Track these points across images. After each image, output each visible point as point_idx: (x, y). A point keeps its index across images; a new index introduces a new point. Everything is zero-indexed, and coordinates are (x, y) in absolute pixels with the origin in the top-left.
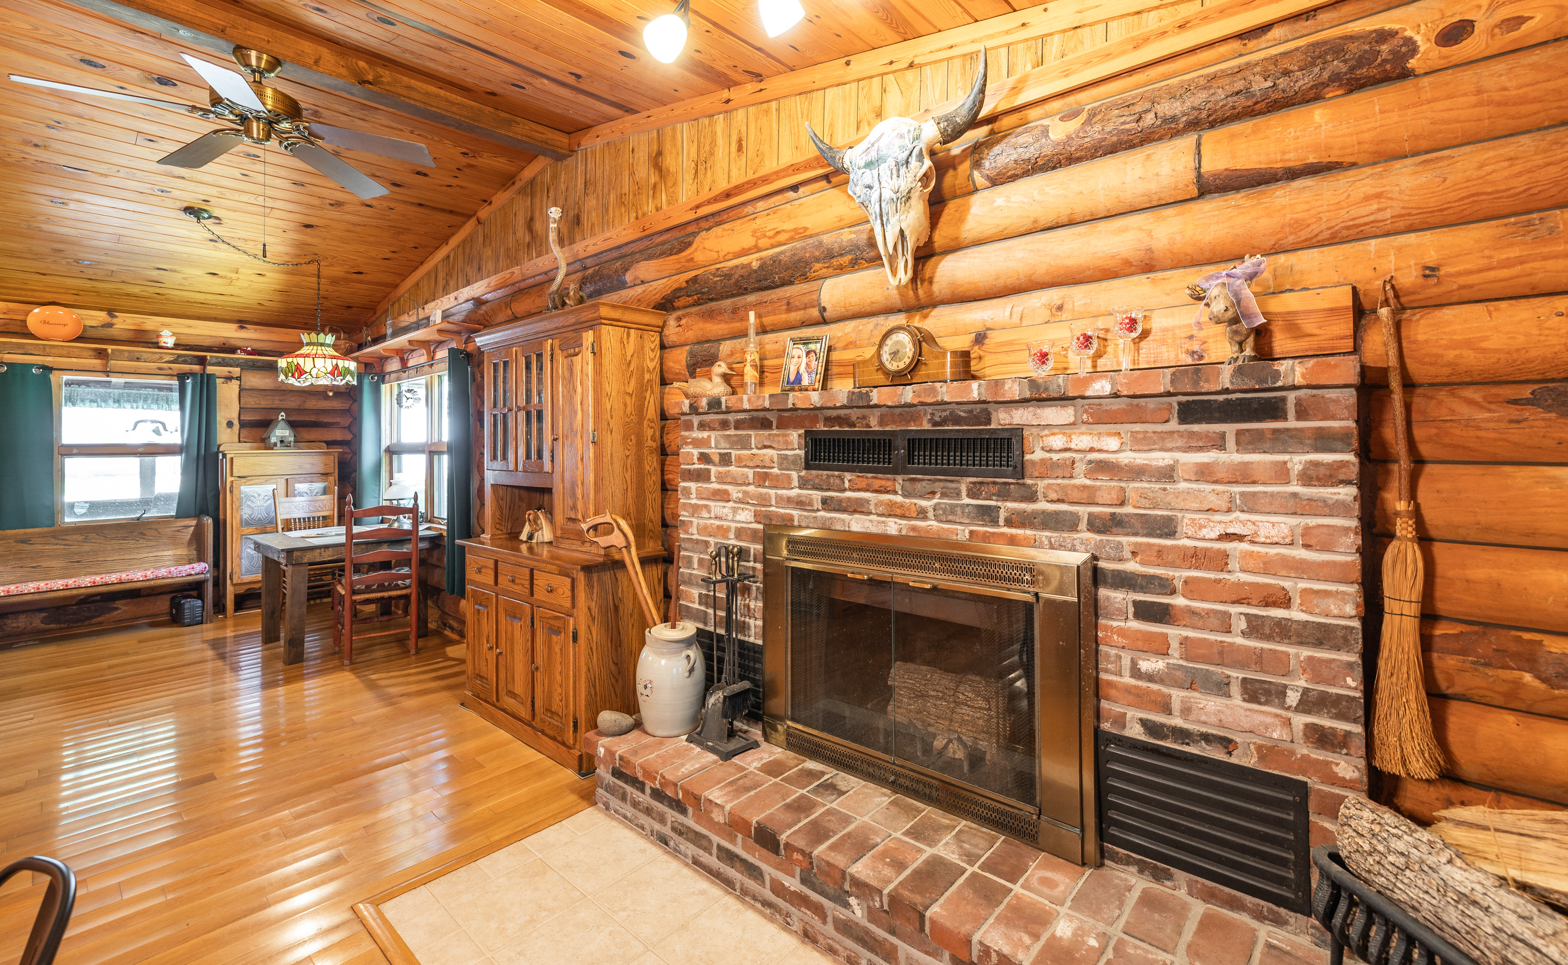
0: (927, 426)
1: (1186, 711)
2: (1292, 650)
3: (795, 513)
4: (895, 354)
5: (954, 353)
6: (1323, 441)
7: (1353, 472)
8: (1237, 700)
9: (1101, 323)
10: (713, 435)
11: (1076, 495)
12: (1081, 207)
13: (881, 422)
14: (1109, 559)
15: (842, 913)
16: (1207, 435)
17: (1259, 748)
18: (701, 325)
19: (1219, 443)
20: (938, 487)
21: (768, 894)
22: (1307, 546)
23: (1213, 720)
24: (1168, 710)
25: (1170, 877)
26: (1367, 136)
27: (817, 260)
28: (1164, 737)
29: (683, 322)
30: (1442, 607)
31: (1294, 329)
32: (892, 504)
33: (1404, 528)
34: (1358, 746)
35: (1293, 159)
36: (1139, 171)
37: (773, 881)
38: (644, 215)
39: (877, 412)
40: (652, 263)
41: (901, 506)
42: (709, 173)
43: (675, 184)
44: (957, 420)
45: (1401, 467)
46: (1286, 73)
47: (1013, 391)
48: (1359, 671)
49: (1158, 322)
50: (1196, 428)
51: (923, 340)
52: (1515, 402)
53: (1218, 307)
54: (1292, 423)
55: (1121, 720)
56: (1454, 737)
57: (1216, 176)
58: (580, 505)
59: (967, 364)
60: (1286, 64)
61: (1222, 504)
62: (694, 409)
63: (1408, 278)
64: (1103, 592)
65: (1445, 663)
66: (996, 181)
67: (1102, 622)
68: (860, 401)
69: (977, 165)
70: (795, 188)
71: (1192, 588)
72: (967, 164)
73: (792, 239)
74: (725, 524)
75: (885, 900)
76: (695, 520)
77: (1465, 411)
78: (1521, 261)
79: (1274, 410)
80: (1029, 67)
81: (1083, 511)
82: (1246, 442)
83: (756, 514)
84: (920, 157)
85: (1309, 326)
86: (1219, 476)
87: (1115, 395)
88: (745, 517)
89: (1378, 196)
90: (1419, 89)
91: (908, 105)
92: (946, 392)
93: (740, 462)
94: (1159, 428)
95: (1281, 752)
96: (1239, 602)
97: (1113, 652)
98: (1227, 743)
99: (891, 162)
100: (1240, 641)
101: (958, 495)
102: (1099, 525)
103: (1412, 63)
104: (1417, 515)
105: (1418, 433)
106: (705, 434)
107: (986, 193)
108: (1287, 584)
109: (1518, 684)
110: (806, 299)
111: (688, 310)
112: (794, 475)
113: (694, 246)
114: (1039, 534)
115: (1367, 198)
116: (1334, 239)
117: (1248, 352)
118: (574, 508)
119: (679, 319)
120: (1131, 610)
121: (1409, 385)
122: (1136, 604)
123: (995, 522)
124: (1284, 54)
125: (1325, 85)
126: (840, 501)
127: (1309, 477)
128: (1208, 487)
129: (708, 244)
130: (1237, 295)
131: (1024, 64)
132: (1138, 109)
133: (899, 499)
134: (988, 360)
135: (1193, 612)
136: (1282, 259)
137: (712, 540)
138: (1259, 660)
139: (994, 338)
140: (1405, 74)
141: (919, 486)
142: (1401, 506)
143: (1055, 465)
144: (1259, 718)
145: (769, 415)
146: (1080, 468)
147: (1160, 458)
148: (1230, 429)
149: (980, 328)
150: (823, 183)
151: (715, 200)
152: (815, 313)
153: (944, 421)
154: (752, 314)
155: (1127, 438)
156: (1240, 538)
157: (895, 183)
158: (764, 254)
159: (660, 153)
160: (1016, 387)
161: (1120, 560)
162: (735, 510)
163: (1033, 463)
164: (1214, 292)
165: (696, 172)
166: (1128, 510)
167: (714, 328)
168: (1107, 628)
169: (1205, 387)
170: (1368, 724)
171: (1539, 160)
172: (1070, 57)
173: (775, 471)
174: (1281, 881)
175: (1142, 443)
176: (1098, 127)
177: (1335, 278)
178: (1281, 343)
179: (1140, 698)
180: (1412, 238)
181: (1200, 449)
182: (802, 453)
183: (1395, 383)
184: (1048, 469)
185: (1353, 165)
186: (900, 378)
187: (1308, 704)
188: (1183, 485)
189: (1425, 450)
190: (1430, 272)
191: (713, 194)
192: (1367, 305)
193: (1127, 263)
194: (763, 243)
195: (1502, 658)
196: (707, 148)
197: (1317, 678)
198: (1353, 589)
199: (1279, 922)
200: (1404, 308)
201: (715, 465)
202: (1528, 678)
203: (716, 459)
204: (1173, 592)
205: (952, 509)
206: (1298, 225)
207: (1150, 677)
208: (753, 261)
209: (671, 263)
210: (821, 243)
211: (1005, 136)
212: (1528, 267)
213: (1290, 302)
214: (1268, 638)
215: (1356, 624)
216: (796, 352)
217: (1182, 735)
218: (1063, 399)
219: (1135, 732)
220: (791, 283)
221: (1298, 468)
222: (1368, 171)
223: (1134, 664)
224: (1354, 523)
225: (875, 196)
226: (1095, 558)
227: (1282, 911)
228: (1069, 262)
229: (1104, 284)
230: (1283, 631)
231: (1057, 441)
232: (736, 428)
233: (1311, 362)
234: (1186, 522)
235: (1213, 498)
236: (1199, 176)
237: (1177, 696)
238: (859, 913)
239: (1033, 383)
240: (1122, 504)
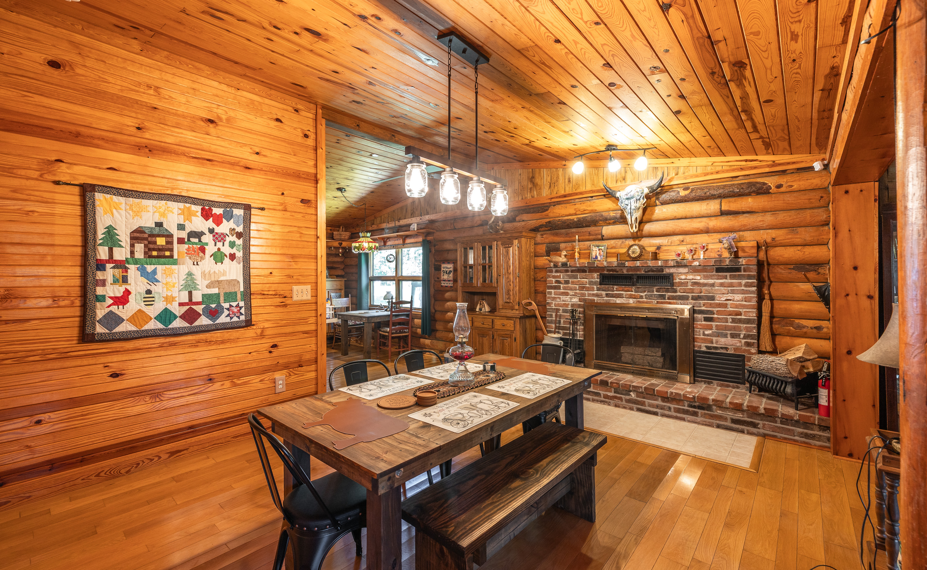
0: (643, 273)
1: (717, 342)
2: (742, 325)
3: (595, 298)
4: (633, 252)
5: (652, 253)
6: (749, 277)
7: (756, 284)
8: (729, 338)
9: (694, 246)
10: (562, 274)
11: (688, 291)
12: (689, 214)
13: (627, 271)
14: (697, 307)
15: (628, 397)
16: (723, 276)
17: (734, 349)
18: (552, 238)
19: (726, 278)
20: (646, 289)
21: (602, 399)
22: (745, 301)
23: (723, 343)
24: (712, 343)
25: (712, 383)
26: (761, 207)
27: (601, 220)
28: (711, 349)
29: (544, 236)
30: (775, 314)
31: (744, 251)
32: (631, 295)
33: (767, 297)
34: (756, 345)
35: (744, 209)
36: (705, 207)
37: (604, 395)
38: (526, 198)
39: (626, 268)
40: (529, 215)
41: (634, 295)
42: (556, 187)
43: (540, 189)
44: (653, 271)
45: (767, 283)
46: (742, 188)
47: (671, 263)
48: (756, 329)
49: (710, 247)
50: (720, 274)
51: (642, 248)
52: (790, 269)
53: (726, 245)
54: (743, 273)
55: (700, 347)
56: (777, 343)
57: (725, 211)
58: (512, 297)
59: (656, 256)
60: (742, 186)
61: (726, 292)
62: (555, 266)
63: (769, 240)
64: (695, 315)
65: (775, 326)
66: (663, 203)
67: (695, 323)
68: (620, 265)
69: (658, 199)
70: (592, 197)
71: (718, 313)
72: (654, 198)
73: (590, 213)
74: (567, 303)
75: (643, 389)
76: (554, 302)
77: (780, 270)
78: (791, 238)
79: (738, 270)
80: (674, 175)
81: (690, 295)
82: (732, 277)
83: (579, 299)
84: (643, 198)
85: (747, 250)
86: (726, 285)
87: (699, 265)
88: (576, 300)
89: (763, 221)
90: (772, 197)
91: (634, 178)
92: (650, 263)
93: (573, 283)
94: (711, 274)
95: (739, 349)
96: (730, 315)
97: (698, 330)
98: (726, 349)
99: (635, 199)
100: (730, 324)
101: (653, 292)
102: (694, 298)
103: (770, 191)
104: (770, 294)
105: (770, 275)
106: (558, 274)
107: (660, 207)
108: (741, 310)
109: (789, 330)
110: (597, 232)
111: (545, 232)
112: (595, 287)
113: (549, 211)
114: (677, 301)
115: (760, 221)
116: (753, 229)
117: (733, 256)
118: (509, 298)
119: (542, 235)
120: (703, 319)
121: (769, 264)
122: (704, 317)
123: (665, 299)
124: (742, 184)
125: (752, 193)
126: (613, 294)
127: (746, 285)
128: (723, 288)
129: (554, 211)
130: (730, 243)
131: (672, 174)
132: (705, 191)
133: (633, 293)
134: (661, 254)
135: (718, 318)
136: (741, 233)
137: (561, 308)
138: (734, 328)
139: (664, 248)
140: (769, 193)
141: (640, 289)
142: (766, 292)
143: (683, 283)
144: (734, 342)
145: (585, 268)
146: (689, 284)
147: (711, 281)
148: (728, 274)
149: (658, 245)
150: (603, 197)
151: (560, 197)
152: (600, 237)
153: (649, 271)
154: (577, 236)
155: (702, 276)
156: (730, 300)
157: (635, 205)
158: (579, 216)
159: (533, 177)
160: (672, 263)
161: (700, 307)
162: (571, 298)
163: (676, 282)
164: (725, 242)
165: (550, 186)
166: (702, 294)
167: (557, 239)
168: (696, 324)
169: (723, 264)
170: (758, 340)
171: (795, 217)
172: (686, 174)
173: (588, 285)
174: (738, 378)
175: (706, 277)
176: (694, 194)
177: (753, 239)
178: (741, 254)
179: (705, 341)
180: (770, 231)
181: (721, 279)
182: (599, 280)
183: (765, 264)
184: (681, 284)
185: (758, 212)
186: (635, 259)
187: (745, 337)
188: (717, 288)
189: (772, 279)
190: (773, 239)
191: (558, 195)
192: (760, 245)
193: (702, 230)
194: (578, 213)
195: (787, 324)
196: (555, 179)
197: (747, 331)
198: (755, 310)
199: (738, 388)
200: (768, 247)
201: (562, 284)
202: (791, 328)
203: (563, 282)
204: (714, 314)
205: (651, 296)
206: (745, 225)
207: (708, 335)
208: (575, 218)
209: (538, 215)
210: (602, 215)
211: (666, 192)
212: (793, 240)
213: (743, 244)
214: (736, 323)
215: (756, 318)
216: (594, 249)
217: (716, 348)
218: (685, 266)
219: (704, 349)
220: (589, 226)
221: (744, 283)
222: (761, 214)
223: (704, 332)
224: (756, 295)
225: (629, 207)
226: (694, 307)
227: (739, 385)
228: (685, 229)
229: (695, 235)
230: (740, 321)
231: (683, 277)
232: (572, 272)
233: (747, 259)
234: (717, 297)
235: (724, 291)
236: (721, 210)
237: (714, 339)
238: (633, 396)
239: (677, 262)
240: (701, 293)
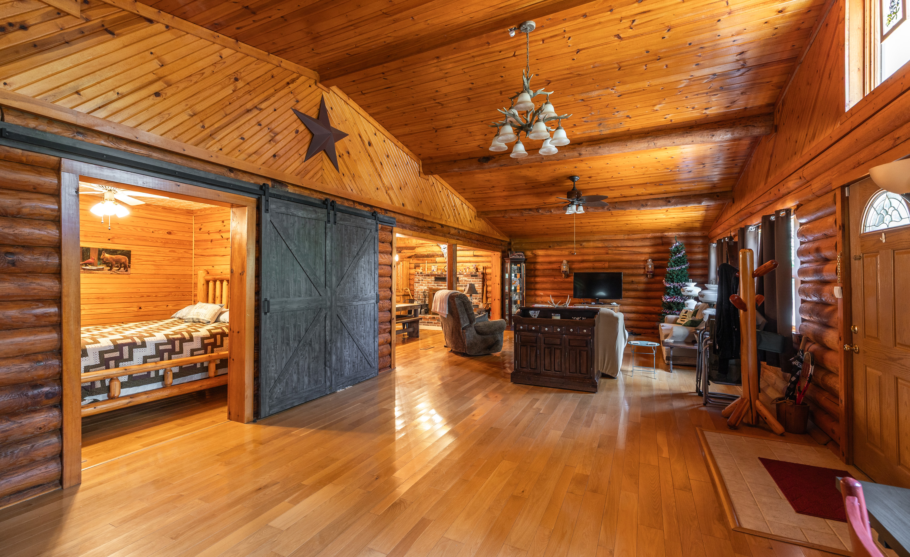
7: (482, 281)
18: (417, 261)
29: (413, 260)
54: (479, 277)
62: (418, 273)
68: (442, 273)
76: (417, 289)
87: (467, 274)
88: (426, 288)
93: (425, 280)
106: (419, 277)
111: (415, 258)
113: (415, 250)
145: (429, 275)
148: (475, 277)
152: (435, 262)
154: (426, 261)
158: (427, 253)
169: (473, 274)
178: (478, 270)
198: (482, 289)
201: (420, 281)
221: (479, 280)
225: (444, 252)
232: (424, 276)
233: (480, 272)
